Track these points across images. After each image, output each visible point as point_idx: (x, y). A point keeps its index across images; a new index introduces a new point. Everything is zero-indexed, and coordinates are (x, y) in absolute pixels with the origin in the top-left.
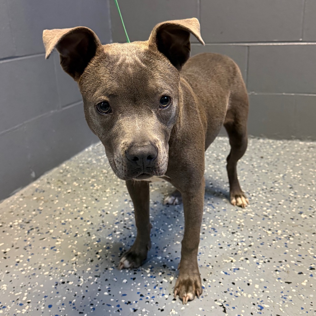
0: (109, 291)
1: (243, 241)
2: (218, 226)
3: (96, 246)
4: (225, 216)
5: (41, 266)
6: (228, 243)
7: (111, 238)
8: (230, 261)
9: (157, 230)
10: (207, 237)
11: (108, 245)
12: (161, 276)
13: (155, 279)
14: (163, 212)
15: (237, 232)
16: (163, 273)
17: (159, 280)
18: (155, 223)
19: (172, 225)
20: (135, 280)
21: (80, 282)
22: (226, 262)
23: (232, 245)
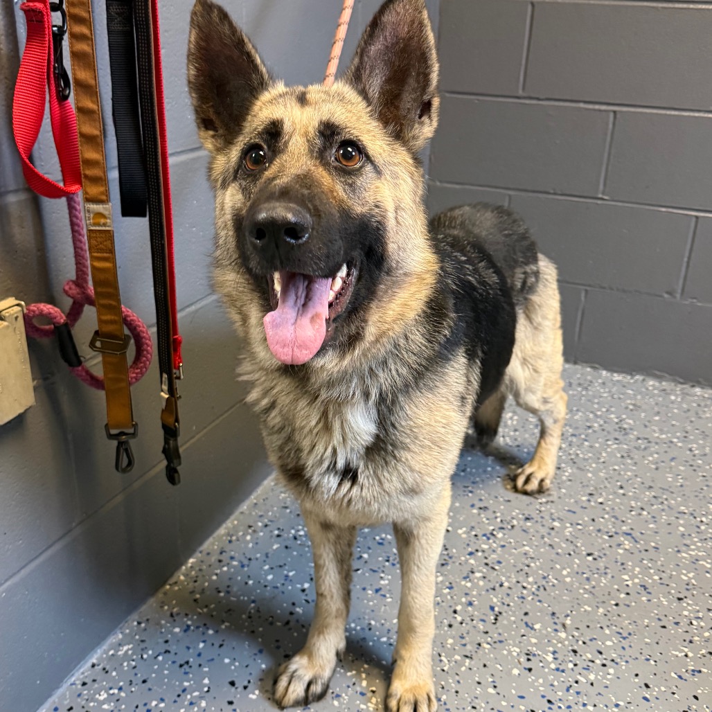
0: (495, 687)
1: (699, 618)
2: (650, 581)
3: (449, 597)
4: (659, 563)
5: (370, 624)
6: (674, 618)
7: (469, 585)
8: (683, 654)
9: (544, 578)
10: (635, 602)
11: (469, 599)
12: (572, 669)
13: (564, 674)
14: (546, 539)
15: (686, 597)
16: (575, 665)
17: (570, 677)
18: (538, 564)
19: (568, 570)
20: (533, 672)
21: (442, 663)
22: (677, 656)
23: (682, 624)
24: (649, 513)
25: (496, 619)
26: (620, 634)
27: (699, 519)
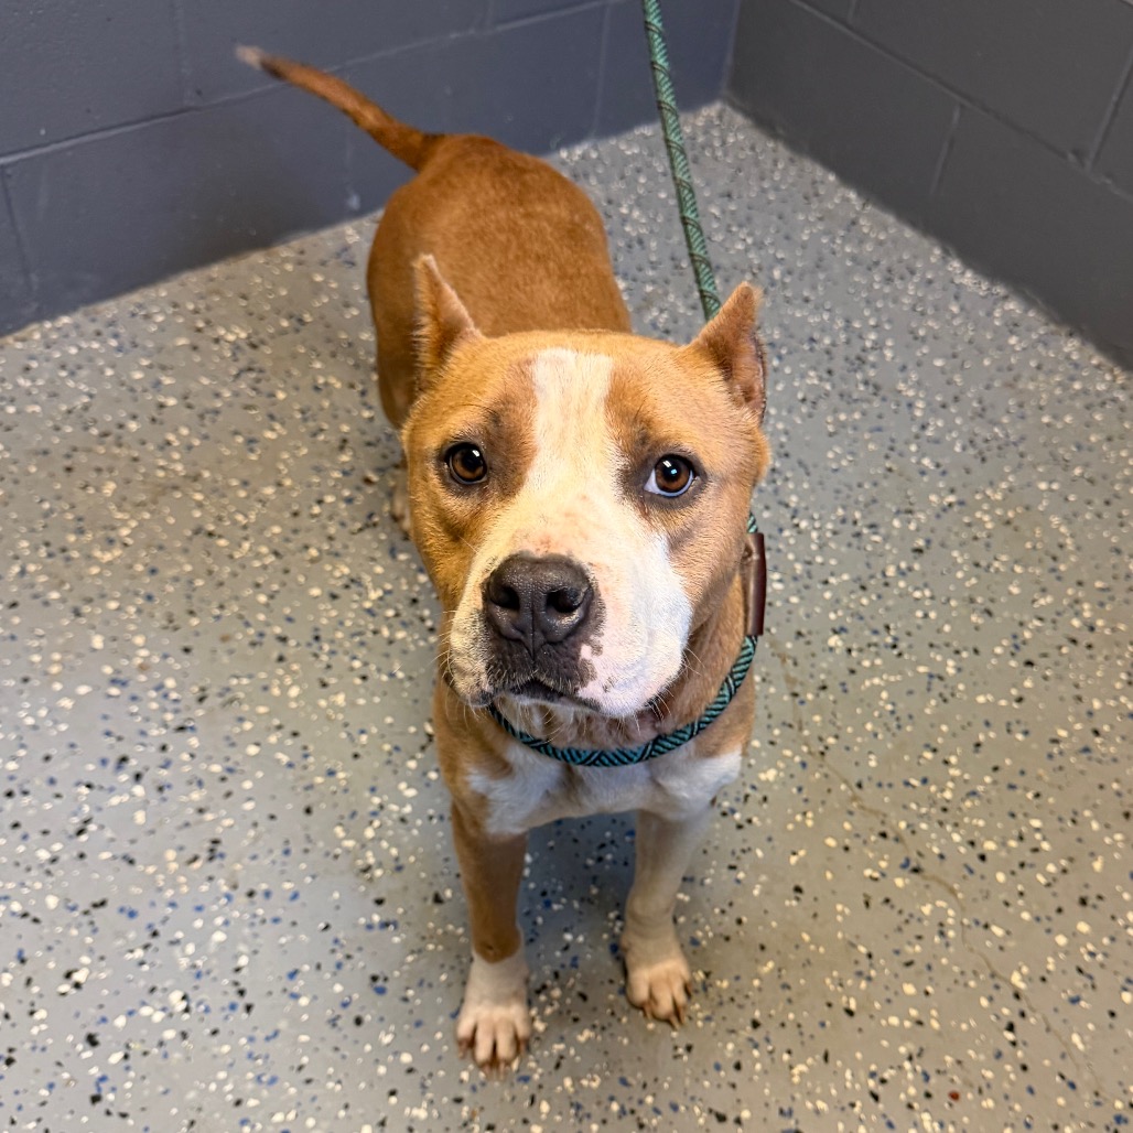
25: (360, 530)
27: (796, 521)
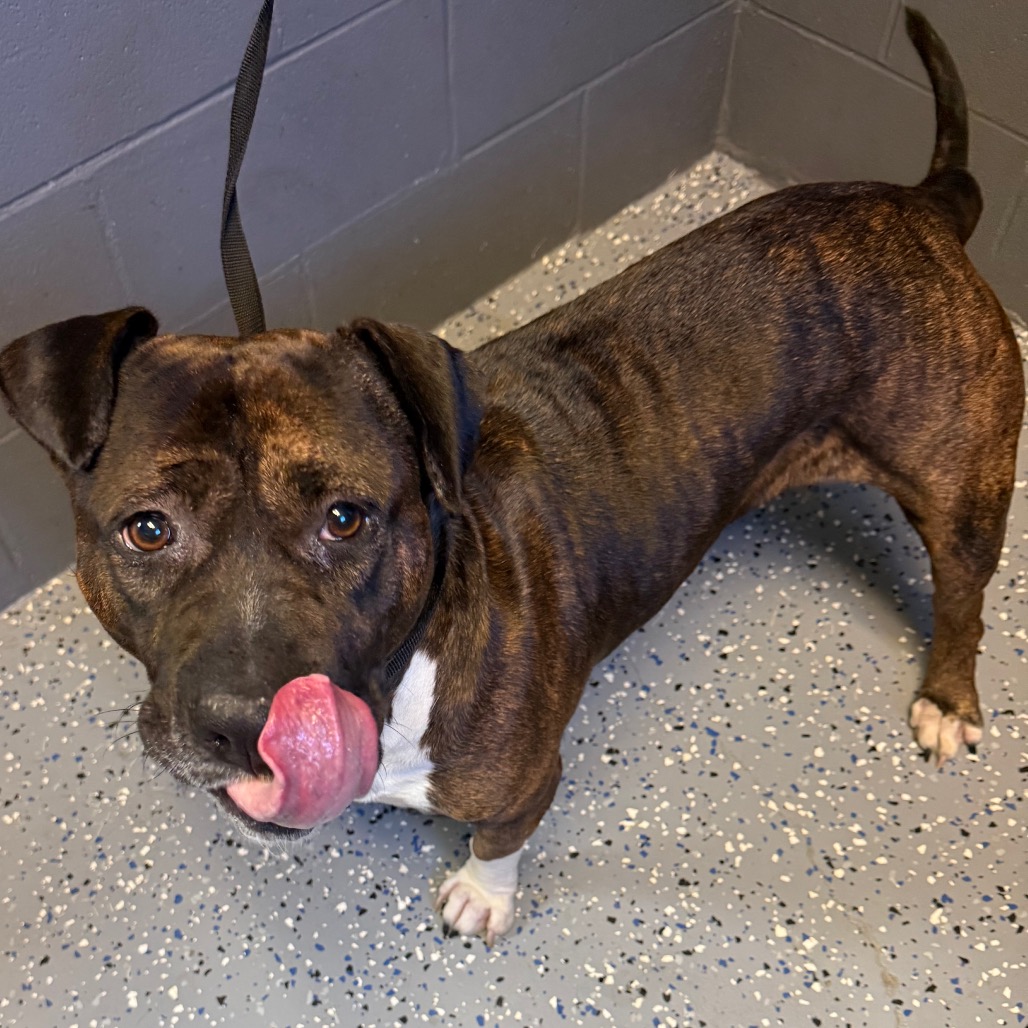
0: (299, 919)
1: (682, 927)
6: (642, 911)
8: (600, 975)
13: (402, 936)
15: (696, 883)
16: (429, 929)
23: (645, 926)
24: (790, 702)
26: (535, 904)
